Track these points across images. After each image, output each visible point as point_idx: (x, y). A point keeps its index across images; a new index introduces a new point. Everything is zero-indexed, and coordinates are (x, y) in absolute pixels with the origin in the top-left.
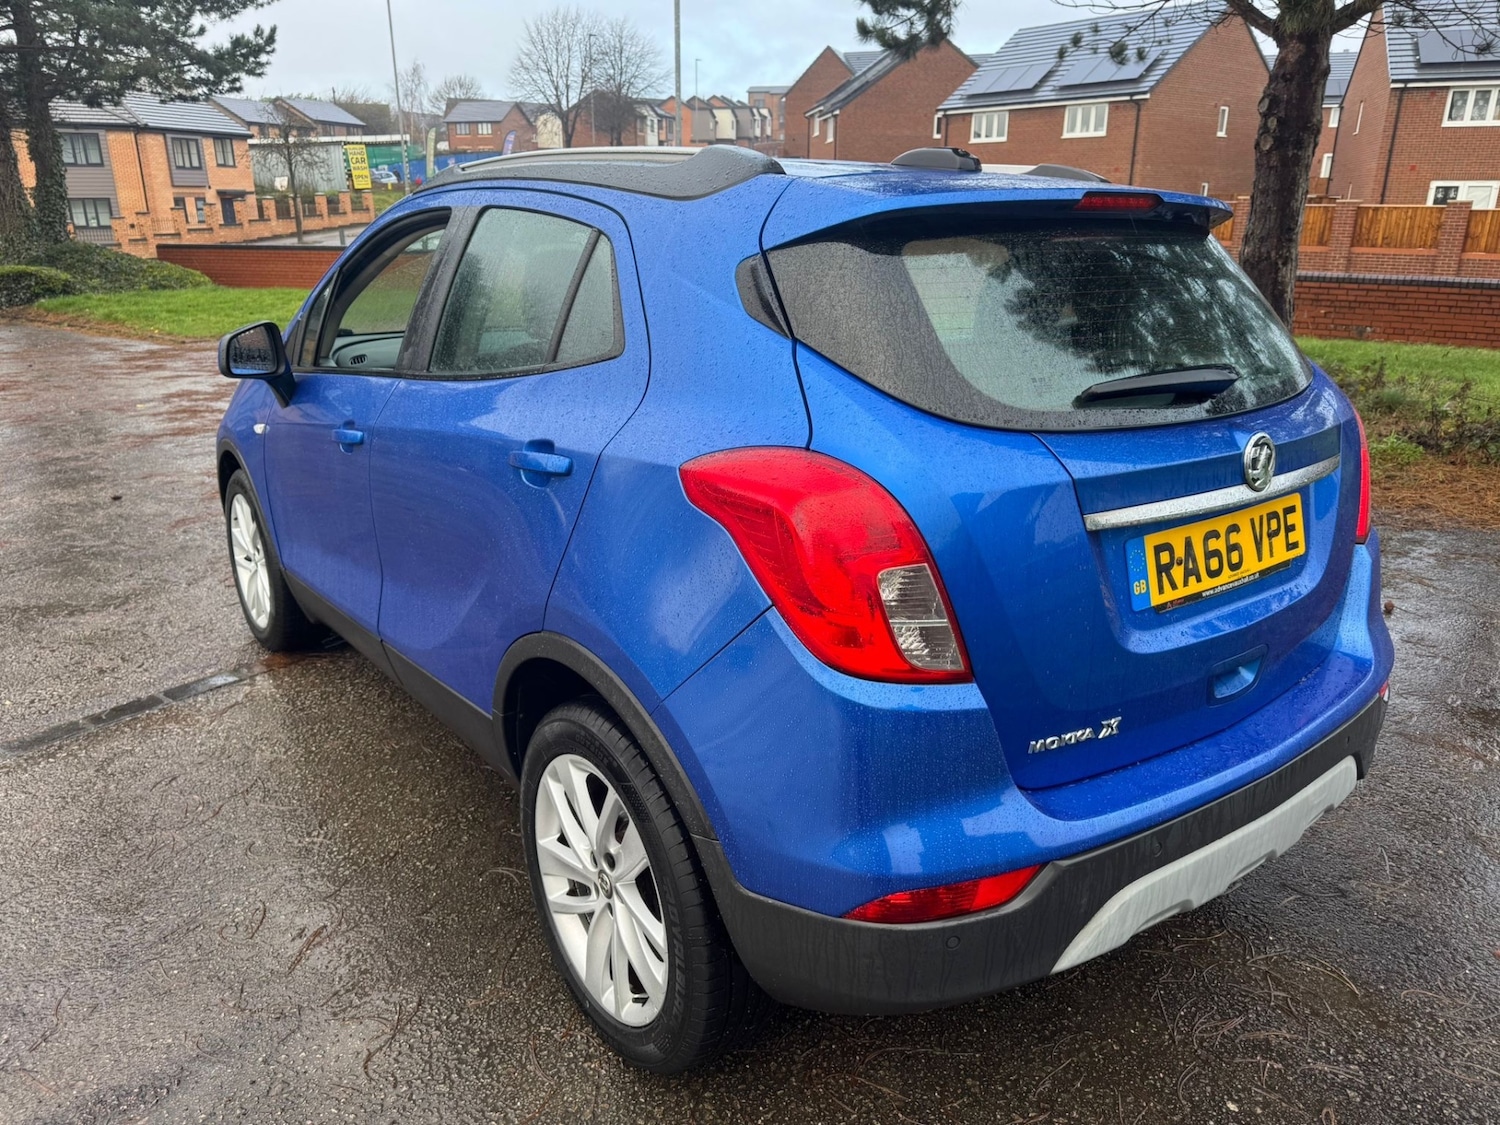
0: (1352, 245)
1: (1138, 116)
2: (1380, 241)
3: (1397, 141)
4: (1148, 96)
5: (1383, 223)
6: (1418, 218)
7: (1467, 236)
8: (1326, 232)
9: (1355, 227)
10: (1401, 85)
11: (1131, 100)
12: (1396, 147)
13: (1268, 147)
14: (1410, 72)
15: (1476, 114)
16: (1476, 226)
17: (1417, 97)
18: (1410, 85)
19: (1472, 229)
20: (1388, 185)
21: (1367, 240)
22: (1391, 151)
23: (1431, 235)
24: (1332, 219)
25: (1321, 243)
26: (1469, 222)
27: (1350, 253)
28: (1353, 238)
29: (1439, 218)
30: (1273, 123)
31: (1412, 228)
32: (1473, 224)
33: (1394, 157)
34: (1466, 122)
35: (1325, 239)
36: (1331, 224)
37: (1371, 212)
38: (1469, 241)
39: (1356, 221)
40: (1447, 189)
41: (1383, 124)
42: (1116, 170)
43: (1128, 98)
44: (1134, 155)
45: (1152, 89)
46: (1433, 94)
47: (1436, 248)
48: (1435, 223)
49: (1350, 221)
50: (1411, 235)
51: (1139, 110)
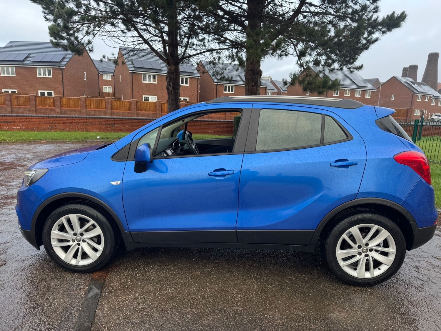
0: (137, 111)
1: (62, 73)
2: (143, 110)
3: (133, 85)
4: (64, 67)
5: (143, 106)
6: (151, 104)
7: (162, 109)
8: (130, 107)
9: (137, 106)
10: (132, 72)
11: (59, 68)
12: (133, 86)
13: (171, 89)
14: (133, 69)
15: (149, 80)
16: (163, 107)
17: (136, 75)
18: (134, 72)
19: (162, 107)
20: (134, 96)
21: (140, 109)
22: (132, 88)
23: (154, 108)
24: (131, 104)
25: (129, 110)
26: (161, 106)
27: (137, 113)
28: (137, 109)
29: (155, 105)
30: (171, 84)
31: (150, 107)
32: (162, 106)
33: (133, 89)
34: (147, 82)
35: (130, 109)
36: (131, 105)
37: (140, 103)
38: (162, 110)
39: (137, 105)
40: (146, 97)
41: (129, 81)
42: (58, 88)
43: (58, 67)
44: (63, 84)
45: (65, 66)
46: (139, 75)
47: (156, 111)
48: (155, 106)
49: (135, 105)
50: (150, 108)
51: (62, 71)
